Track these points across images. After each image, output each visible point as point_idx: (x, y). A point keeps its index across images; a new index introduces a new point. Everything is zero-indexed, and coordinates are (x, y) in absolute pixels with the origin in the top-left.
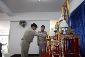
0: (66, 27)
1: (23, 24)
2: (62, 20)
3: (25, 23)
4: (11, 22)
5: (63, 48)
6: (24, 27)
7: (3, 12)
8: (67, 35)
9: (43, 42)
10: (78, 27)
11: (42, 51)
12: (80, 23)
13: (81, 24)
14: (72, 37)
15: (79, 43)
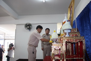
0: (68, 29)
1: (28, 27)
2: (65, 22)
3: (30, 27)
4: (17, 25)
5: (65, 52)
6: (30, 31)
7: (8, 15)
8: (69, 37)
9: (48, 46)
10: (86, 29)
11: (47, 55)
12: (88, 25)
13: (88, 27)
14: (75, 40)
15: (84, 47)
